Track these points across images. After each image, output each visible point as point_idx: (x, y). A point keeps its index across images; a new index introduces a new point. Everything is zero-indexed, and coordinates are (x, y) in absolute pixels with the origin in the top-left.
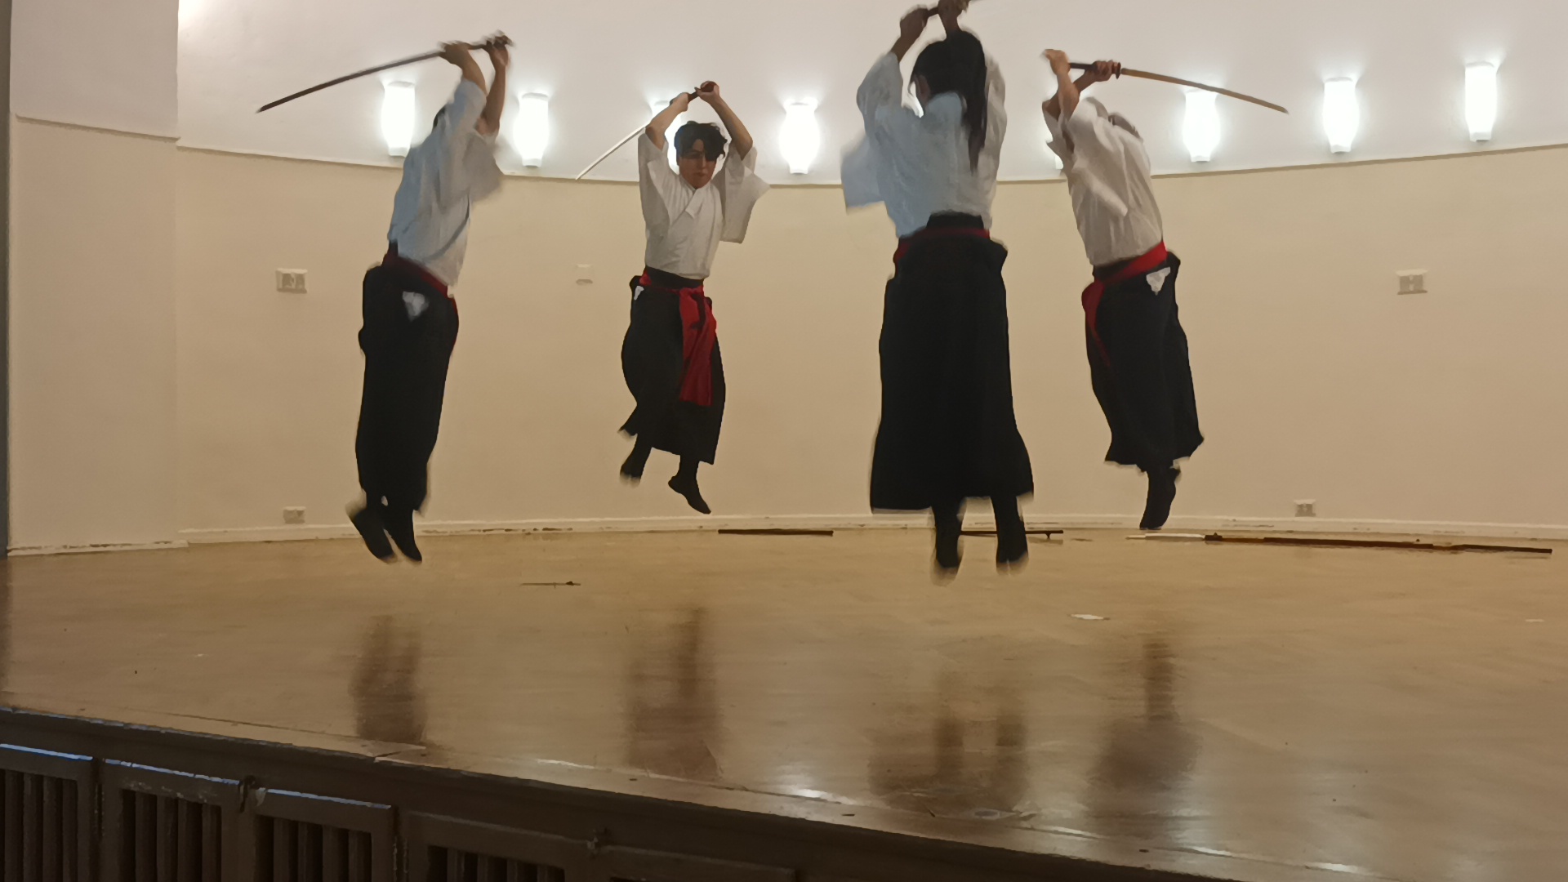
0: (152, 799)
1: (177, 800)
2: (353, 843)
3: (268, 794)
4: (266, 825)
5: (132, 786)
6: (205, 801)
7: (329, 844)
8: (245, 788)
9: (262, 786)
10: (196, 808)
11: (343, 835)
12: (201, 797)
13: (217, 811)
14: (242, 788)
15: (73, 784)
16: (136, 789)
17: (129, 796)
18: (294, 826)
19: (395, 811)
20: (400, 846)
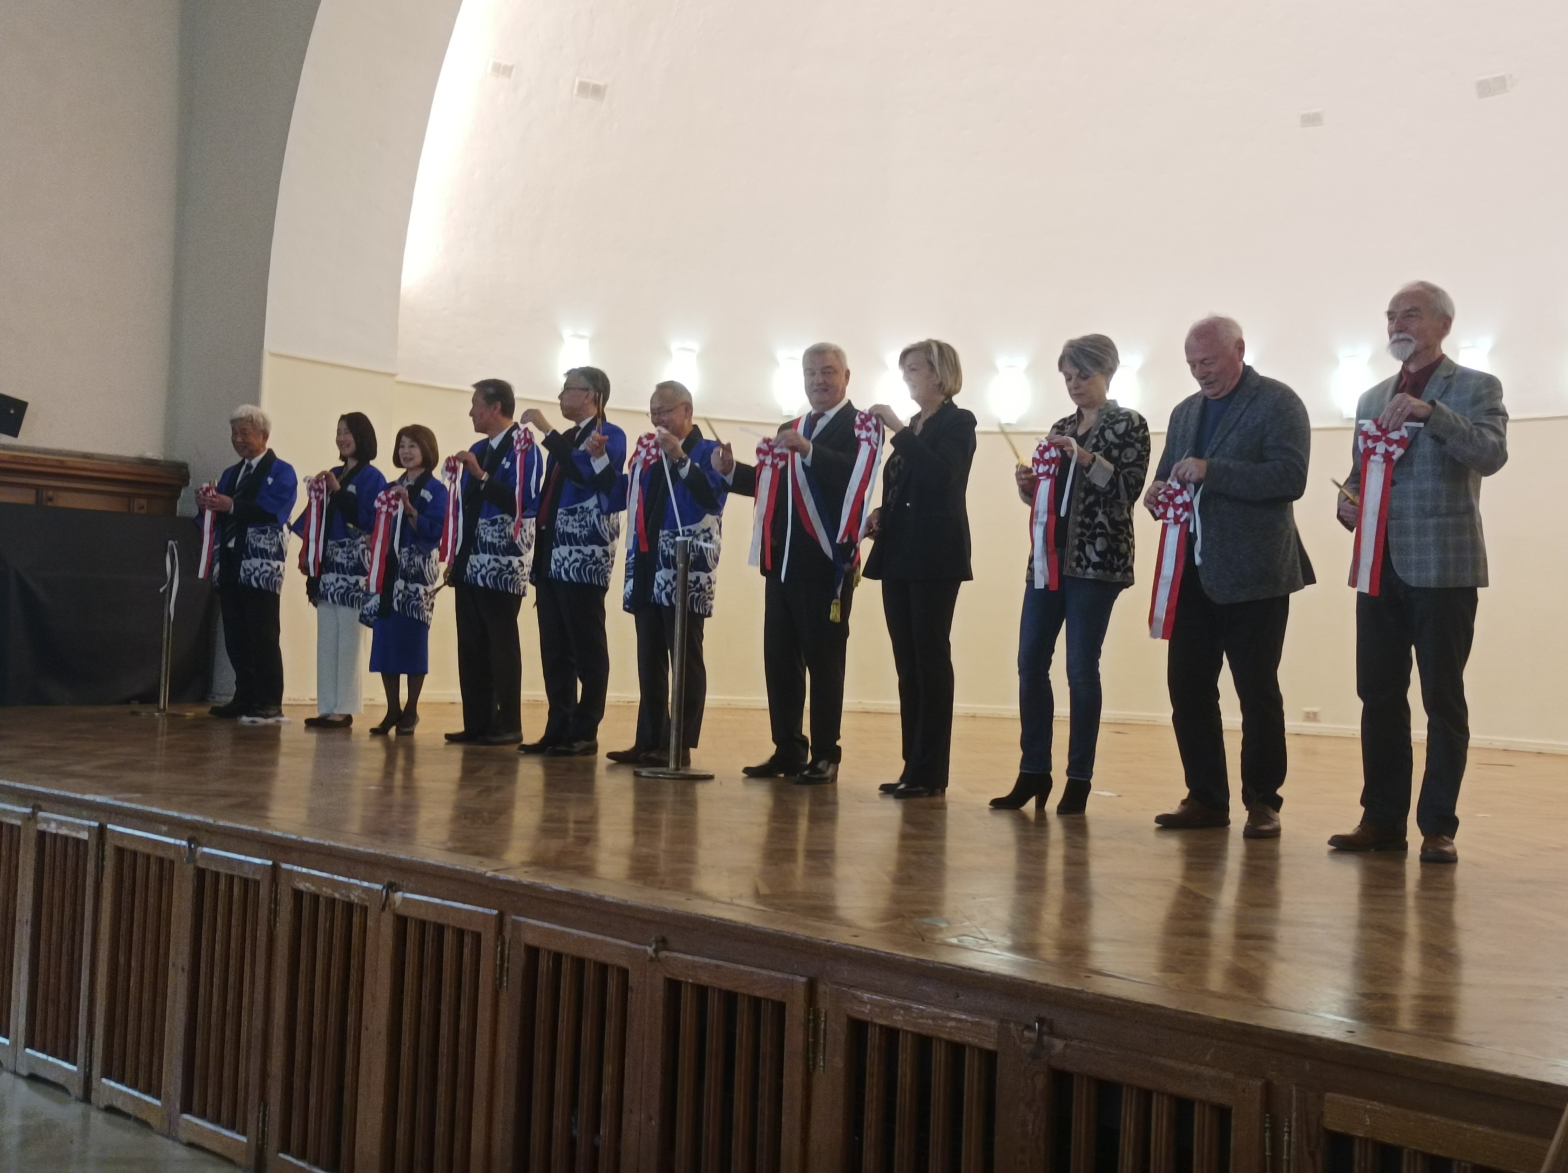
0: (316, 898)
1: (334, 900)
2: (468, 940)
3: (404, 899)
4: (401, 922)
5: (301, 886)
6: (356, 901)
7: (449, 938)
8: (387, 893)
9: (400, 891)
10: (349, 906)
11: (460, 933)
12: (352, 897)
13: (365, 909)
14: (384, 892)
15: (257, 883)
16: (304, 889)
17: (298, 895)
18: (422, 924)
19: (501, 917)
20: (503, 944)
